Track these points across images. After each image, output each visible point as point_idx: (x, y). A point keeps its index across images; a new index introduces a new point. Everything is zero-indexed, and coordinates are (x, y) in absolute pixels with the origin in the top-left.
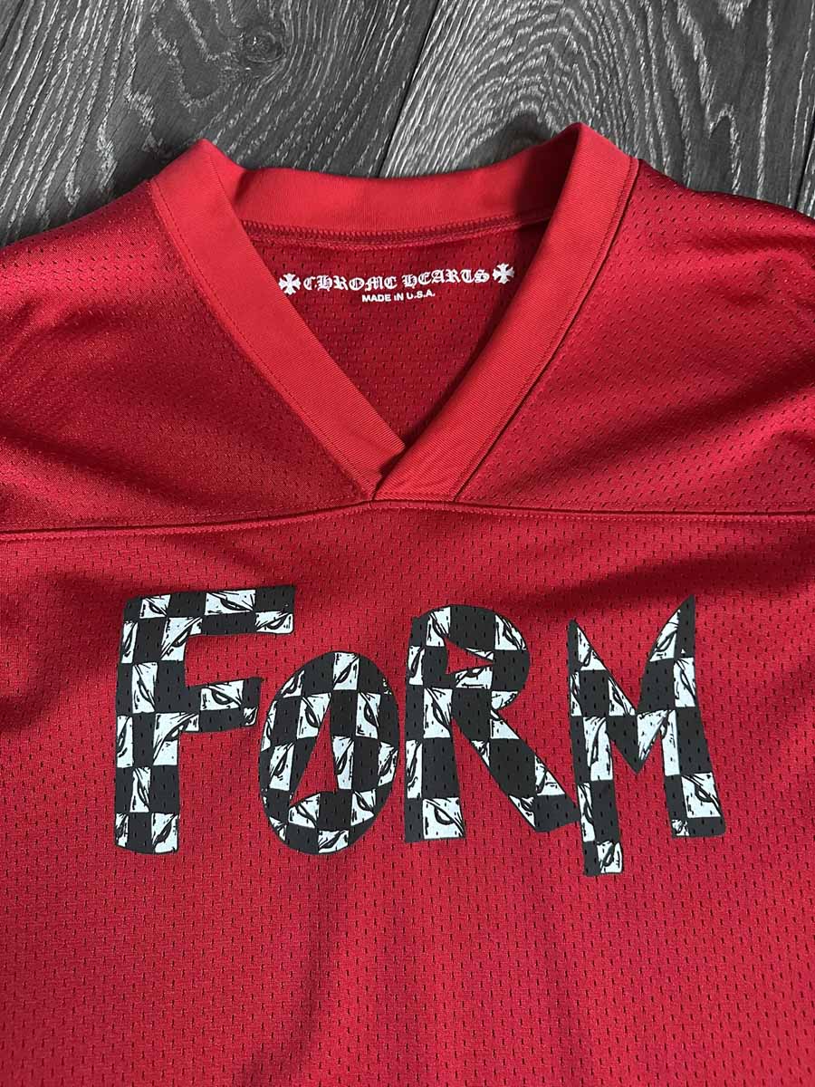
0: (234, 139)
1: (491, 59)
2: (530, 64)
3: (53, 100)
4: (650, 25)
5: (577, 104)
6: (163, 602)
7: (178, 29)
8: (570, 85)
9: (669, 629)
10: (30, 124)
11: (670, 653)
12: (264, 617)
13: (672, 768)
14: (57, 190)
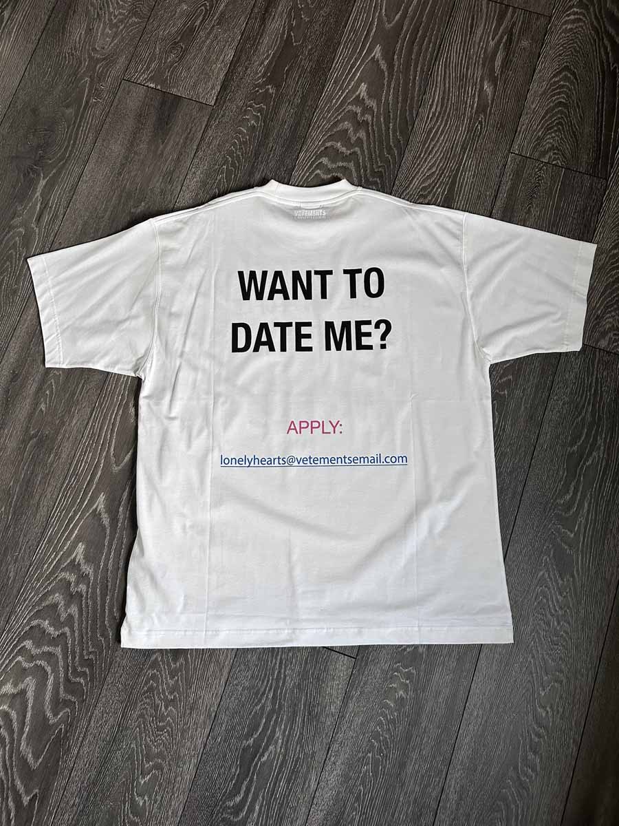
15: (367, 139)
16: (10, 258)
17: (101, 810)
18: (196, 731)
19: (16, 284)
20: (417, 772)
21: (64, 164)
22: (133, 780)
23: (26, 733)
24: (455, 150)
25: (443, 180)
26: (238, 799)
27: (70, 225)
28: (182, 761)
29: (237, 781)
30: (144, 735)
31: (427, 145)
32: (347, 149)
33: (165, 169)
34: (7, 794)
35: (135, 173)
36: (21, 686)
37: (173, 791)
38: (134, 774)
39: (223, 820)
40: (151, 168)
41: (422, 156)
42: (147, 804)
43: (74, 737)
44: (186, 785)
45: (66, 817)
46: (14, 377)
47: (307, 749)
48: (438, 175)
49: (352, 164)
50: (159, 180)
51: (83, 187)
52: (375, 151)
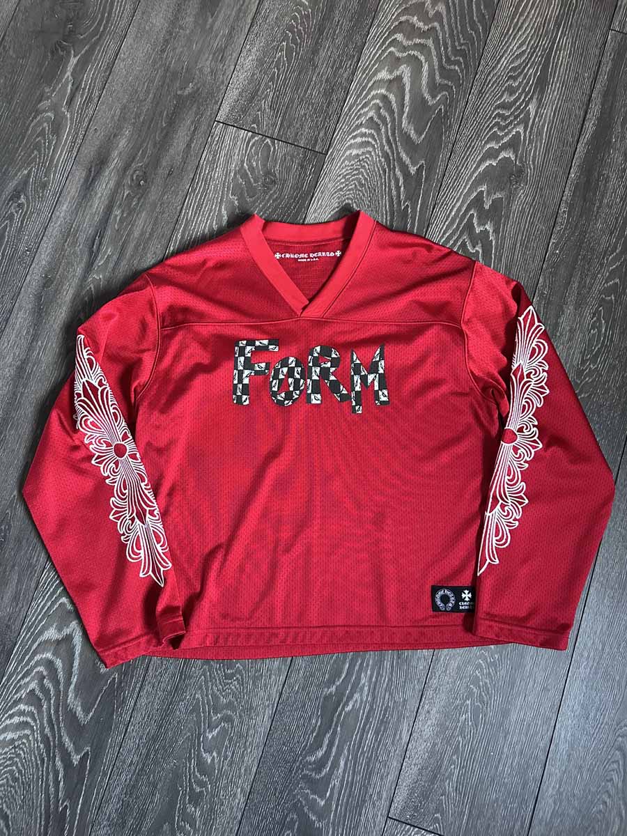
0: (262, 211)
1: (338, 186)
2: (350, 188)
3: (208, 197)
4: (387, 174)
5: (363, 200)
6: (245, 342)
7: (244, 176)
8: (361, 194)
9: (378, 352)
10: (202, 205)
11: (378, 359)
12: (271, 347)
13: (376, 388)
14: (211, 225)
15: (447, 11)
16: (37, 146)
17: (163, 769)
18: (270, 678)
19: (45, 176)
20: (523, 720)
21: (99, 39)
22: (200, 735)
23: (74, 683)
24: (548, 25)
25: (535, 58)
26: (320, 754)
27: (107, 109)
28: (255, 712)
29: (318, 734)
30: (210, 684)
31: (516, 20)
32: (425, 25)
33: (215, 46)
34: (54, 753)
35: (181, 50)
36: (67, 631)
37: (245, 747)
38: (199, 728)
39: (305, 777)
40: (199, 46)
41: (510, 33)
42: (216, 761)
43: (129, 687)
44: (259, 738)
45: (123, 777)
46: (47, 282)
47: (399, 697)
48: (529, 52)
49: (430, 43)
50: (209, 57)
51: (120, 66)
52: (456, 27)
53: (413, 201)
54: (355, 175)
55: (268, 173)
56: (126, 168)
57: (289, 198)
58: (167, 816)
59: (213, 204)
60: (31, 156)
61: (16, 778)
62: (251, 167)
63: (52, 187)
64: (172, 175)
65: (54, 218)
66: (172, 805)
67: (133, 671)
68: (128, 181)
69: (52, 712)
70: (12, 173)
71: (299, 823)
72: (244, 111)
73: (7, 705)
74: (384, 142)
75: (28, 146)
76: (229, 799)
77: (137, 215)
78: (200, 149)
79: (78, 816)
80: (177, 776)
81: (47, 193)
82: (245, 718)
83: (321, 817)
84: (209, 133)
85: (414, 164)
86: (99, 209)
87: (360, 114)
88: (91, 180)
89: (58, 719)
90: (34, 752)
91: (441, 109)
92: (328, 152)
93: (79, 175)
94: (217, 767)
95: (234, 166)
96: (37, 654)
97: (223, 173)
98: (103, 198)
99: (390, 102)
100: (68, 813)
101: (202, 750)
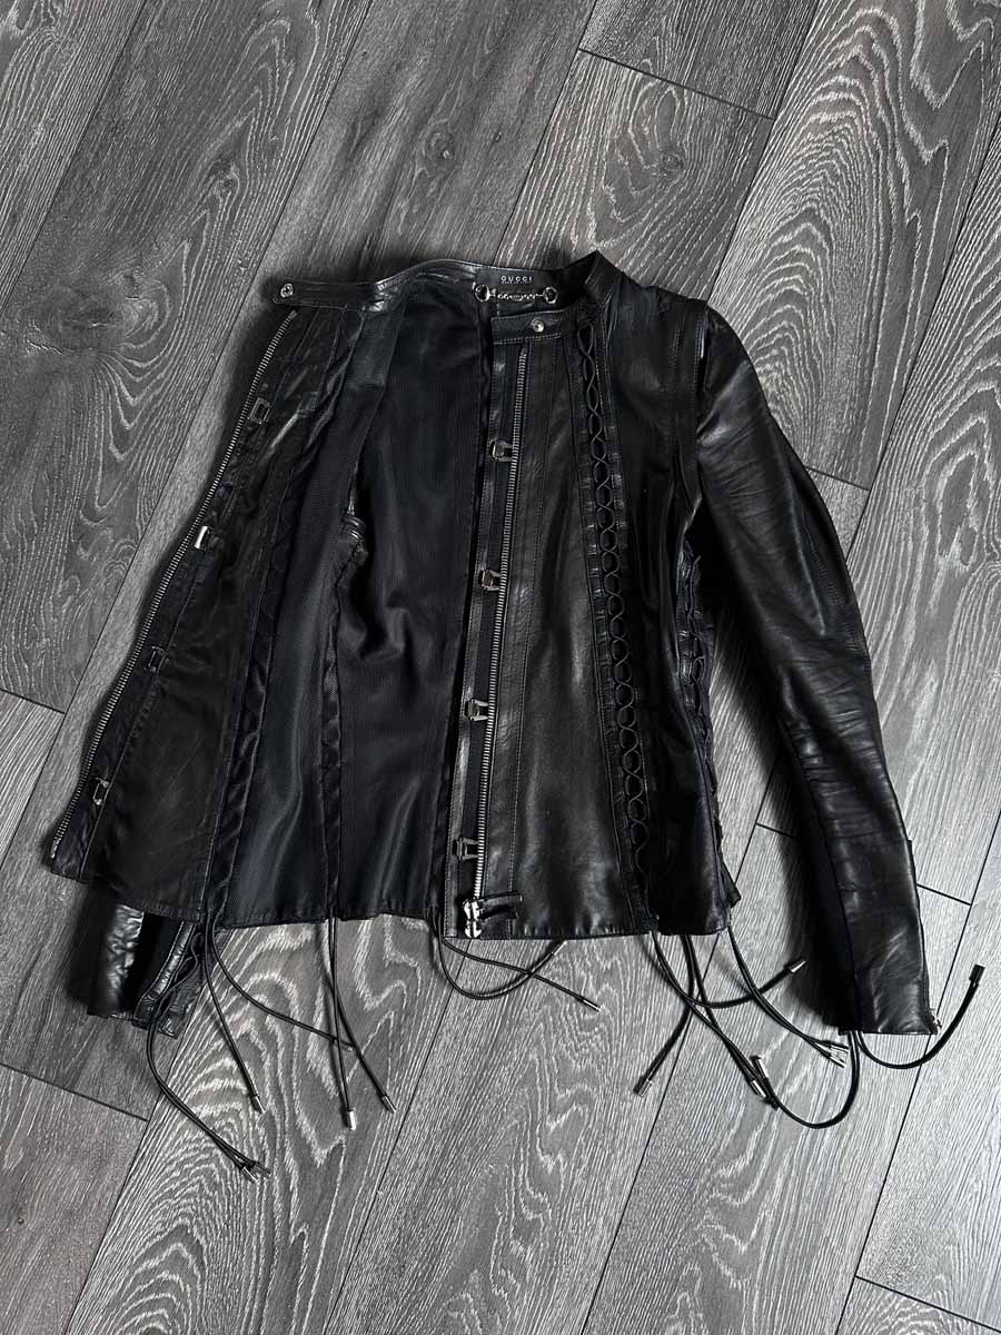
53: (926, 211)
54: (823, 159)
55: (670, 148)
56: (420, 123)
57: (707, 195)
58: (477, 1258)
59: (571, 196)
60: (247, 95)
61: (215, 1183)
62: (641, 137)
63: (287, 152)
64: (501, 144)
65: (289, 212)
66: (486, 1238)
67: (420, 1010)
68: (420, 148)
69: (280, 1073)
70: (214, 126)
71: (703, 1282)
72: (630, 33)
73: (201, 1058)
74: (877, 101)
75: (244, 77)
76: (583, 1235)
77: (437, 212)
78: (550, 98)
79: (322, 1252)
80: (495, 1191)
81: (277, 164)
82: (615, 1100)
83: (739, 1273)
84: (567, 71)
85: (929, 143)
86: (370, 194)
87: (837, 50)
88: (355, 143)
89: (289, 1085)
90: (248, 1142)
91: (979, 49)
92: (777, 115)
93: (335, 135)
94: (563, 1178)
95: (609, 132)
96: (254, 971)
97: (591, 142)
98: (376, 178)
99: (890, 32)
100: (305, 1247)
101: (539, 1150)
